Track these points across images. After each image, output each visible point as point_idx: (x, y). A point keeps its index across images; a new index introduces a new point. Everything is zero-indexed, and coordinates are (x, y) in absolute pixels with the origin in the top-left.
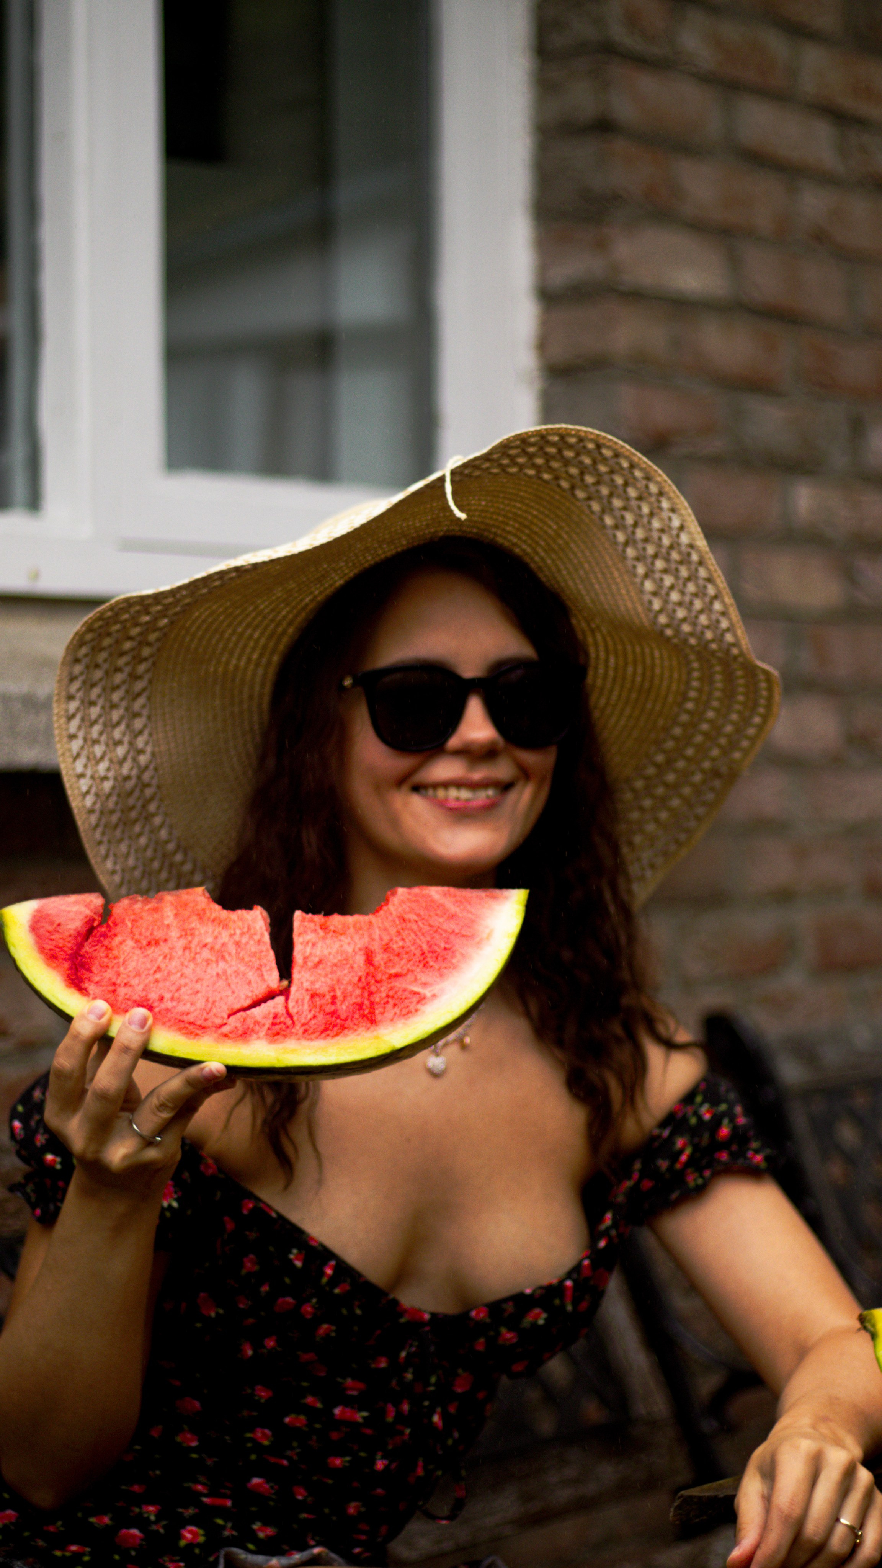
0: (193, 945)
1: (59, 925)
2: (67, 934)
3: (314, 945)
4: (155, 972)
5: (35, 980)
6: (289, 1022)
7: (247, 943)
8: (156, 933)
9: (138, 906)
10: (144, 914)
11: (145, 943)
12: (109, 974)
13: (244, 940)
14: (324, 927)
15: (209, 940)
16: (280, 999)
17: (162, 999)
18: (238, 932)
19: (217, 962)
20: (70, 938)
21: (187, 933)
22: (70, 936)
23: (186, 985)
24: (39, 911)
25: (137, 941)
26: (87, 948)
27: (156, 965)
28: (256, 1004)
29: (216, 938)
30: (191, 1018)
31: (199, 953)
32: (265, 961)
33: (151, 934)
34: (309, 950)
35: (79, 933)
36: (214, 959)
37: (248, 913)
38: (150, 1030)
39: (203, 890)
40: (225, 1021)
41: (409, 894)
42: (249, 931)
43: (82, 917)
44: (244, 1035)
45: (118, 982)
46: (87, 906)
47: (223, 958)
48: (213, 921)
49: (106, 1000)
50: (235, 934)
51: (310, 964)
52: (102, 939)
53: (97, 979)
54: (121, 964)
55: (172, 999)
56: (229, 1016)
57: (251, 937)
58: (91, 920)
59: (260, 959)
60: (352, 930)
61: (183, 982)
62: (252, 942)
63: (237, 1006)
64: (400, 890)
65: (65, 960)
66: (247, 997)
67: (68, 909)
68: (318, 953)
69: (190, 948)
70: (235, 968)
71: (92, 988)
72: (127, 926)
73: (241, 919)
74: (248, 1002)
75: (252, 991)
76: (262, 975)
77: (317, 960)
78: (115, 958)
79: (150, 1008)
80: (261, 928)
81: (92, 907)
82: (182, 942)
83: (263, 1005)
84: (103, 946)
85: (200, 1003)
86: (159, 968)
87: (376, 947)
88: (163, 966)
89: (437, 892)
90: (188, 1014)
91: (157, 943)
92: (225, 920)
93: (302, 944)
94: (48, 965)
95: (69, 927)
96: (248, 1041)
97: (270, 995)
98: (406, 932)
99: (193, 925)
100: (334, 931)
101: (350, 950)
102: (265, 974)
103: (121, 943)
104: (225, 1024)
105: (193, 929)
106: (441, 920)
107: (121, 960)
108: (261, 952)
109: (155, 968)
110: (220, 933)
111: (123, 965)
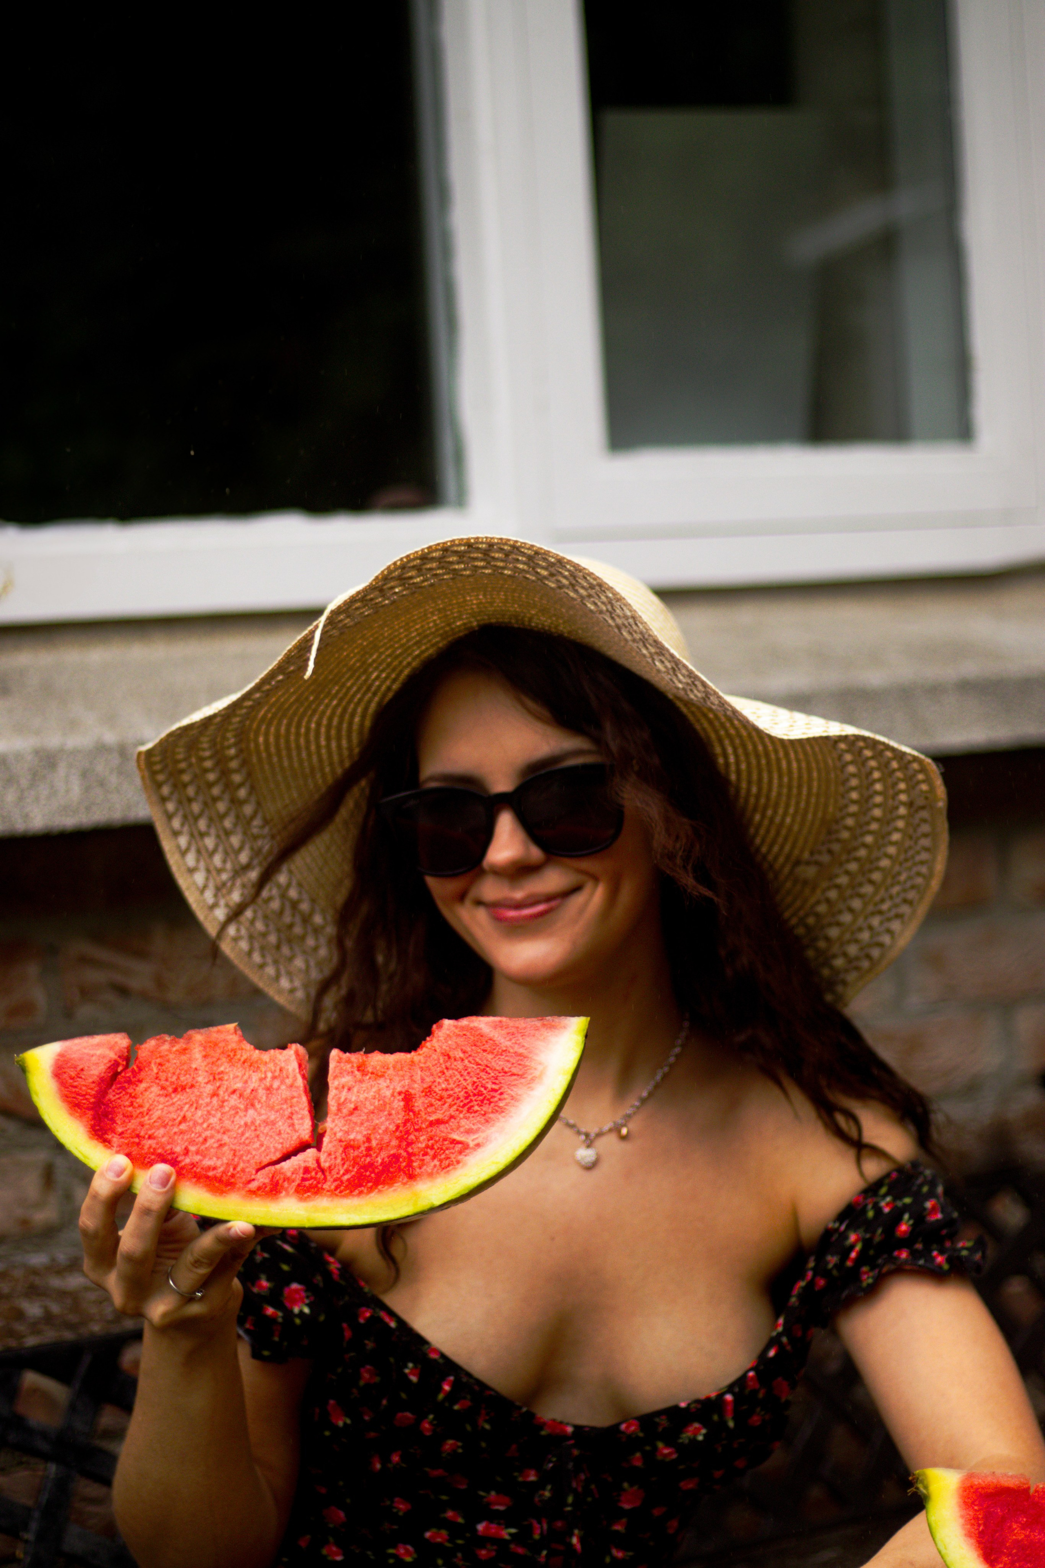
0: (221, 1092)
1: (82, 1070)
2: (91, 1080)
3: (349, 1089)
4: (180, 1123)
5: (57, 1131)
6: (320, 1175)
7: (278, 1088)
8: (182, 1079)
9: (166, 1047)
10: (171, 1056)
11: (170, 1090)
12: (133, 1124)
13: (276, 1084)
14: (361, 1068)
15: (239, 1085)
16: (311, 1152)
17: (187, 1152)
18: (269, 1075)
19: (246, 1110)
20: (94, 1085)
21: (216, 1077)
22: (93, 1082)
23: (212, 1137)
24: (61, 1055)
25: (163, 1088)
26: (111, 1096)
27: (182, 1114)
28: (286, 1157)
29: (246, 1082)
30: (218, 1173)
31: (227, 1101)
32: (297, 1109)
33: (178, 1078)
34: (344, 1093)
35: (102, 1079)
36: (242, 1107)
37: (281, 1054)
38: (174, 1188)
39: (235, 1028)
40: (253, 1177)
41: (456, 1027)
42: (280, 1074)
43: (106, 1061)
44: (273, 1190)
45: (142, 1134)
46: (111, 1048)
47: (253, 1105)
48: (244, 1062)
49: (128, 1155)
50: (266, 1078)
51: (345, 1111)
52: (126, 1085)
53: (120, 1130)
54: (145, 1114)
55: (197, 1153)
56: (258, 1171)
57: (282, 1082)
58: (116, 1064)
59: (291, 1107)
60: (391, 1072)
61: (208, 1133)
62: (283, 1087)
63: (266, 1160)
64: (447, 1022)
65: (88, 1109)
66: (276, 1149)
67: (92, 1052)
68: (354, 1099)
69: (218, 1095)
70: (264, 1117)
71: (116, 1140)
72: (152, 1070)
73: (273, 1060)
74: (278, 1155)
75: (282, 1143)
76: (293, 1125)
77: (352, 1106)
78: (140, 1106)
79: (174, 1163)
80: (294, 1070)
81: (117, 1048)
82: (209, 1088)
83: (293, 1158)
84: (127, 1093)
85: (227, 1156)
86: (184, 1117)
87: (417, 1089)
88: (189, 1115)
89: (486, 1023)
90: (215, 1169)
91: (184, 1088)
92: (257, 1062)
93: (337, 1088)
94: (71, 1114)
95: (92, 1072)
96: (277, 1198)
97: (302, 1147)
98: (451, 1072)
99: (222, 1069)
100: (372, 1073)
101: (388, 1093)
102: (296, 1122)
103: (146, 1090)
104: (254, 1180)
105: (222, 1072)
106: (490, 1057)
107: (145, 1109)
108: (293, 1097)
109: (180, 1119)
110: (250, 1077)
111: (147, 1114)
